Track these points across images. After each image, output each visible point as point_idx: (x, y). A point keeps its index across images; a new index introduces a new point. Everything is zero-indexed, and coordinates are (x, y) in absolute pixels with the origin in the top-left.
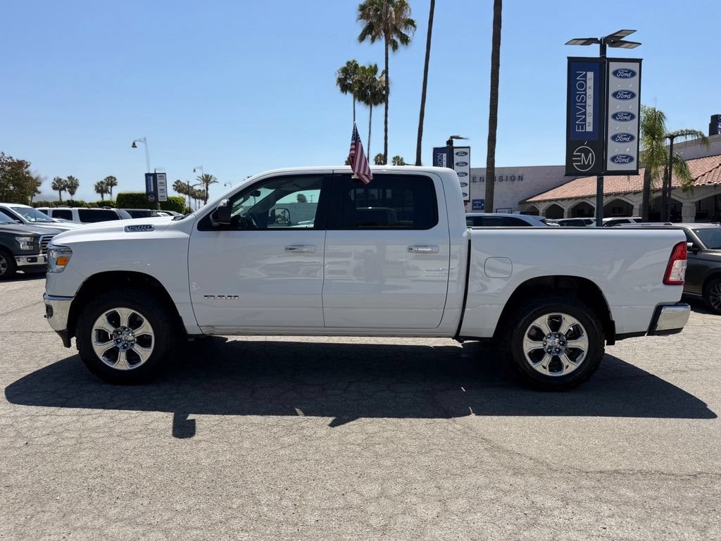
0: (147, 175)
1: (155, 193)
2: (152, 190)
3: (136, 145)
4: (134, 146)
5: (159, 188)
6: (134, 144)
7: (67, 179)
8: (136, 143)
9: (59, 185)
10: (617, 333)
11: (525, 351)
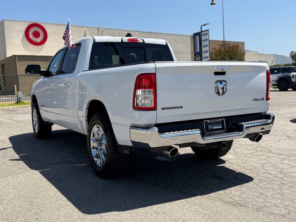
10: (119, 144)
11: (91, 147)
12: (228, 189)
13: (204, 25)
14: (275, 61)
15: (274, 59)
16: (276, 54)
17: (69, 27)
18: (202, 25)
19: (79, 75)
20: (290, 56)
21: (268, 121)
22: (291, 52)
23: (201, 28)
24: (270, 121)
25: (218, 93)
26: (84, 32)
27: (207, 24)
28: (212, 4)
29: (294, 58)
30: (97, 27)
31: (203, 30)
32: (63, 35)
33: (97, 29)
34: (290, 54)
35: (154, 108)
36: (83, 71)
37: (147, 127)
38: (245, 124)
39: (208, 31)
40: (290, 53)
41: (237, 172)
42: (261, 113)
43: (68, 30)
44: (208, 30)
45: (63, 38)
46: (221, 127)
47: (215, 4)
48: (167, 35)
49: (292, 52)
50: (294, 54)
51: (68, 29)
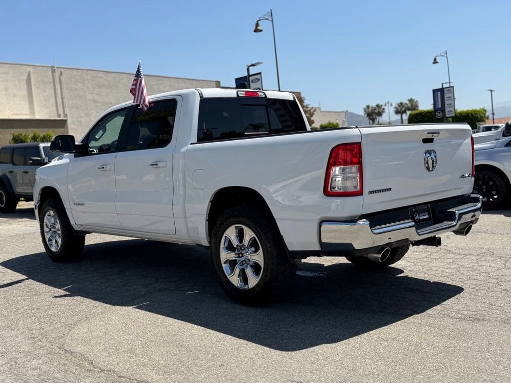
0: (435, 91)
1: (443, 110)
2: (440, 106)
3: (437, 61)
4: (435, 62)
5: (447, 103)
6: (435, 59)
7: (407, 102)
8: (437, 58)
9: (401, 109)
10: (290, 250)
11: (222, 261)
12: (444, 303)
13: (253, 65)
14: (346, 122)
15: (345, 118)
16: (347, 111)
17: (141, 74)
18: (250, 65)
19: (184, 149)
20: (365, 114)
21: (476, 206)
22: (365, 107)
23: (248, 70)
24: (479, 205)
25: (428, 168)
26: (27, 74)
27: (258, 63)
28: (256, 30)
29: (371, 117)
30: (50, 66)
31: (251, 73)
32: (130, 86)
33: (50, 69)
34: (365, 111)
35: (360, 193)
36: (191, 144)
37: (352, 220)
38: (457, 211)
39: (260, 75)
40: (365, 109)
41: (432, 282)
42: (463, 195)
43: (140, 79)
44: (260, 73)
45: (131, 92)
46: (427, 216)
47: (261, 31)
48: (176, 80)
49: (368, 107)
50: (370, 109)
51: (140, 77)
